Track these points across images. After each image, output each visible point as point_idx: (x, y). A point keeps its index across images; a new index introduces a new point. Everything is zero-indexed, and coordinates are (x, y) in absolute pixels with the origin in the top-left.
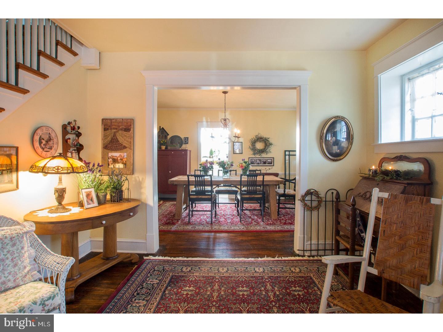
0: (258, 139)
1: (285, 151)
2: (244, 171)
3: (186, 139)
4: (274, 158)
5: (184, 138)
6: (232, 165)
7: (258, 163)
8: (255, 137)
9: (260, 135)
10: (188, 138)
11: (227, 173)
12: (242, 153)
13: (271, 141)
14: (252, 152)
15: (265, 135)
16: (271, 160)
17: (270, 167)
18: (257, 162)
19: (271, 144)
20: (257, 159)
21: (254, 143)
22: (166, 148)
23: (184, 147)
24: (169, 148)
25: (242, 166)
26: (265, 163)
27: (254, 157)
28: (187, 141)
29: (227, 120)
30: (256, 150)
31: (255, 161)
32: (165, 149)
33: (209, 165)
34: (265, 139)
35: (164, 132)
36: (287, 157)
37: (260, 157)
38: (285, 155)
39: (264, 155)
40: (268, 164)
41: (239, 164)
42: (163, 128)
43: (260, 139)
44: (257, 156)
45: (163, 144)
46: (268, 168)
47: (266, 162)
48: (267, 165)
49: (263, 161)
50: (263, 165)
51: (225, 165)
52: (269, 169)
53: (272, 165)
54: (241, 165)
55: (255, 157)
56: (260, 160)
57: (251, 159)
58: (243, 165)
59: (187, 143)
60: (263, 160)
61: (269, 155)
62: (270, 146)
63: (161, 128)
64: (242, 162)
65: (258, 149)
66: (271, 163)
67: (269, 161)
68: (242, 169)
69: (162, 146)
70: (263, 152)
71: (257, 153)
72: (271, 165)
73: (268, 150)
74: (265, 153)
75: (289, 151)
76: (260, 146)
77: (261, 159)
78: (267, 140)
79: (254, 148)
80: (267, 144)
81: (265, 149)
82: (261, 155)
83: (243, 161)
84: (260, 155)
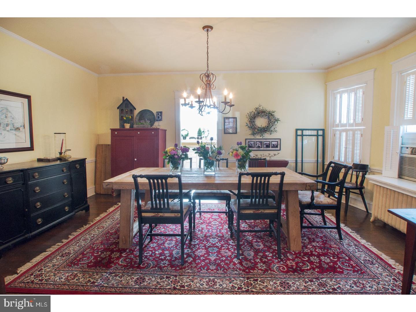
0: (259, 113)
1: (297, 130)
2: (240, 163)
3: (158, 114)
4: (280, 139)
5: (157, 112)
6: (220, 153)
7: (259, 147)
8: (254, 111)
9: (261, 108)
10: (161, 112)
11: (211, 167)
12: (236, 133)
13: (277, 115)
14: (250, 132)
15: (268, 108)
16: (276, 143)
17: (276, 152)
18: (258, 145)
19: (277, 120)
20: (257, 140)
21: (252, 118)
22: (132, 126)
23: (156, 125)
24: (135, 126)
25: (236, 155)
26: (268, 146)
27: (253, 137)
28: (160, 117)
29: (211, 76)
30: (256, 128)
31: (254, 143)
32: (130, 127)
33: (180, 153)
34: (269, 113)
35: (129, 105)
36: (299, 138)
37: (261, 138)
38: (297, 135)
39: (267, 136)
40: (272, 147)
41: (231, 150)
42: (127, 99)
43: (262, 113)
44: (258, 137)
45: (127, 121)
46: (272, 153)
47: (269, 144)
48: (271, 149)
49: (266, 144)
50: (265, 149)
51: (208, 152)
52: (275, 155)
53: (279, 149)
54: (235, 152)
55: (255, 138)
56: (261, 142)
57: (249, 140)
58: (238, 152)
59: (161, 120)
60: (265, 142)
61: (274, 136)
62: (276, 122)
63: (125, 99)
64: (237, 147)
65: (259, 127)
66: (277, 147)
67: (273, 143)
68: (238, 159)
69: (125, 124)
70: (266, 131)
71: (257, 133)
72: (277, 149)
73: (272, 129)
74: (269, 133)
75: (302, 130)
76: (261, 122)
77: (263, 140)
78: (271, 115)
79: (253, 125)
80: (271, 120)
81: (268, 126)
82: (264, 135)
83: (239, 146)
84: (262, 135)
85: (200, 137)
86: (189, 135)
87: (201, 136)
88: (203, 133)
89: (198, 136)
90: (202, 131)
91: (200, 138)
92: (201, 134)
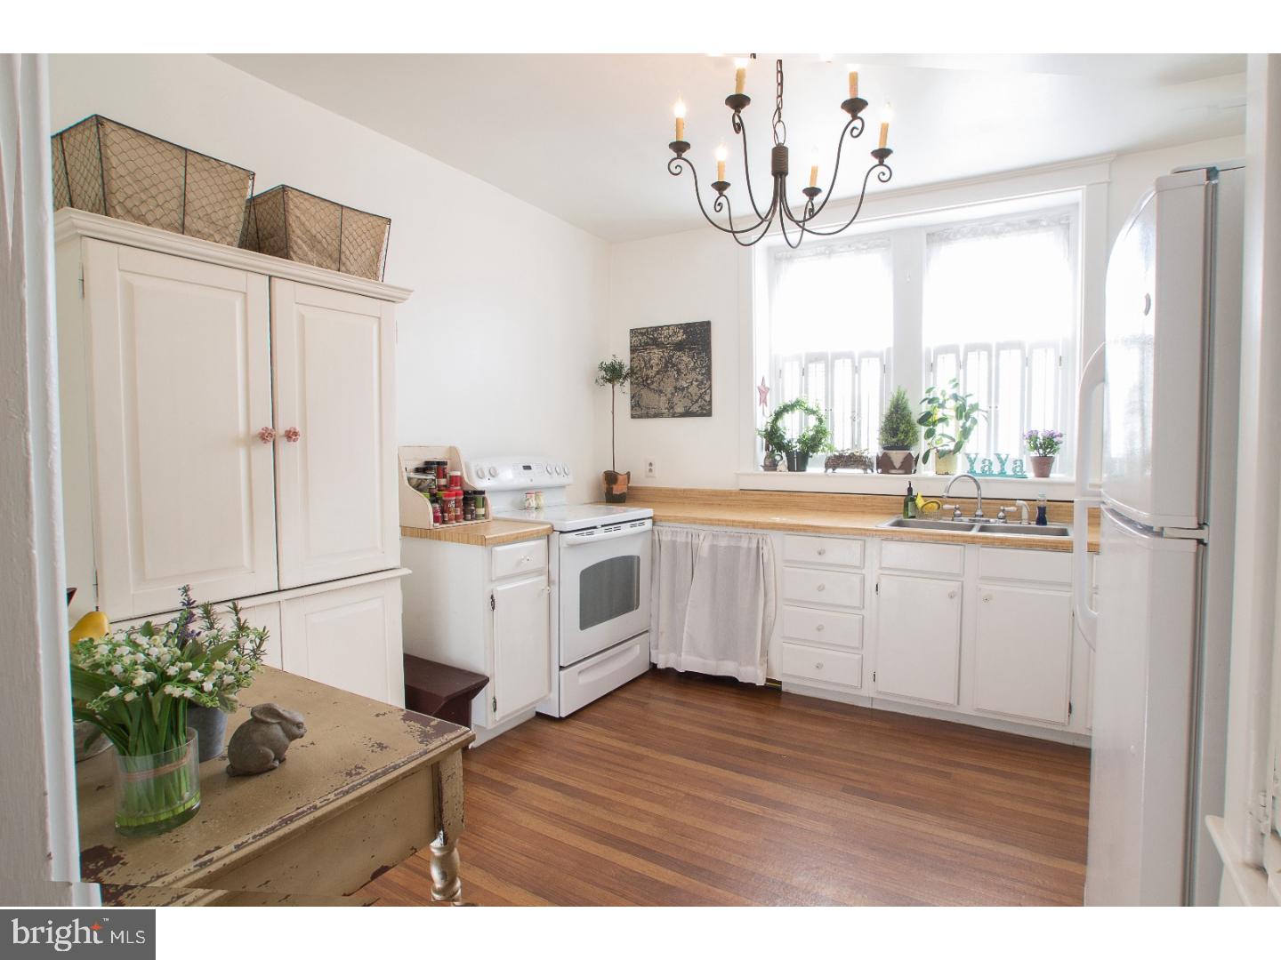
85: (897, 457)
86: (826, 441)
87: (907, 448)
88: (923, 430)
89: (888, 447)
90: (915, 417)
91: (897, 464)
92: (906, 433)
